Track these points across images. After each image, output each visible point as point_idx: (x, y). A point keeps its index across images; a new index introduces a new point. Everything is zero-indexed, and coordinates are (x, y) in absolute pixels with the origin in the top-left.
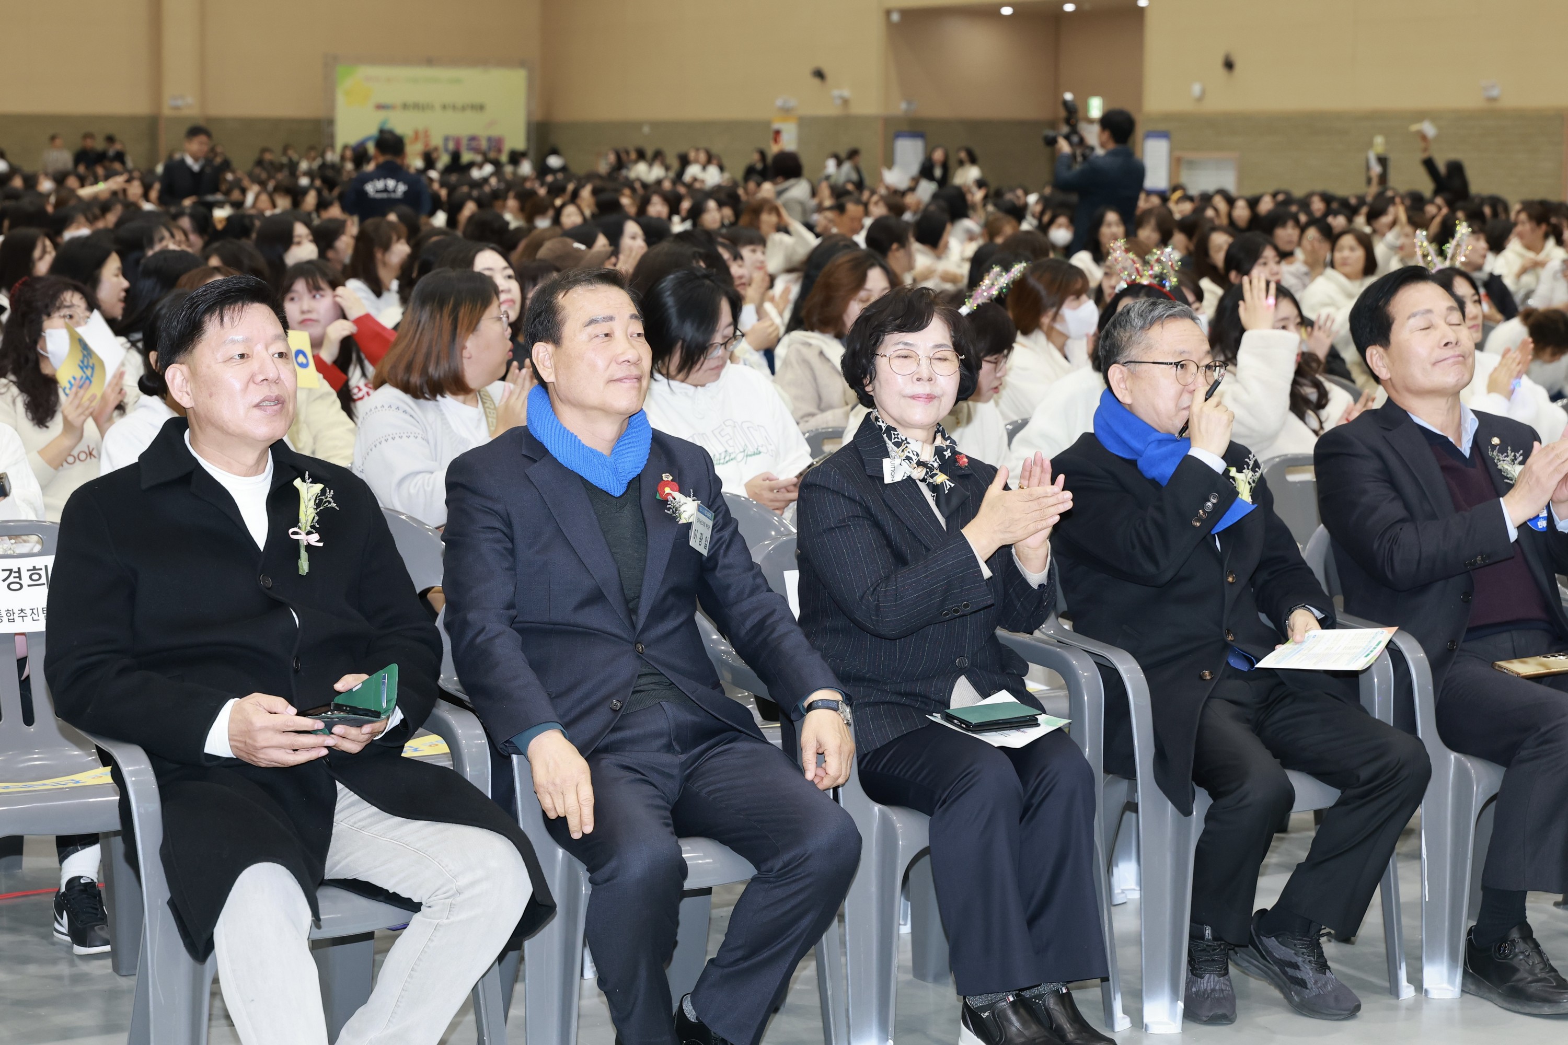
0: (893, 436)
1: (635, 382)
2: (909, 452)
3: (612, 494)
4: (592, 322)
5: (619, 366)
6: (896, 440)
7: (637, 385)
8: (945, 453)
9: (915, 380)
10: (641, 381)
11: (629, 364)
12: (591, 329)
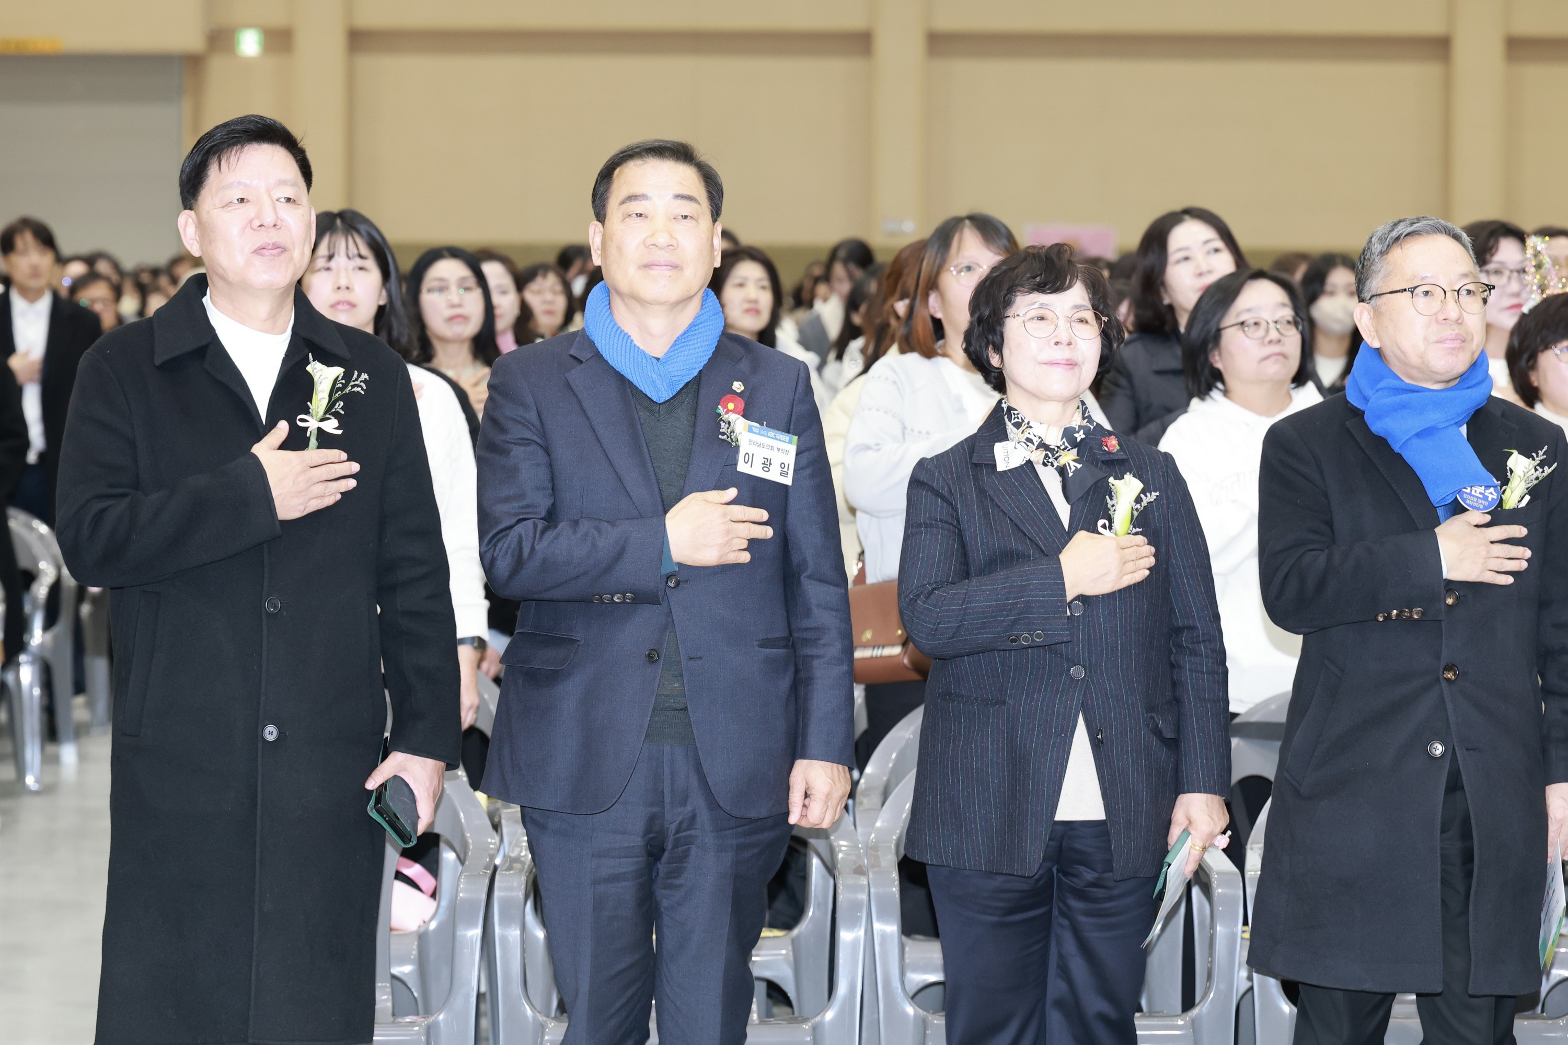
1: (667, 270)
2: (1029, 433)
4: (627, 200)
7: (668, 273)
8: (1076, 435)
9: (1053, 344)
11: (657, 248)
12: (624, 208)
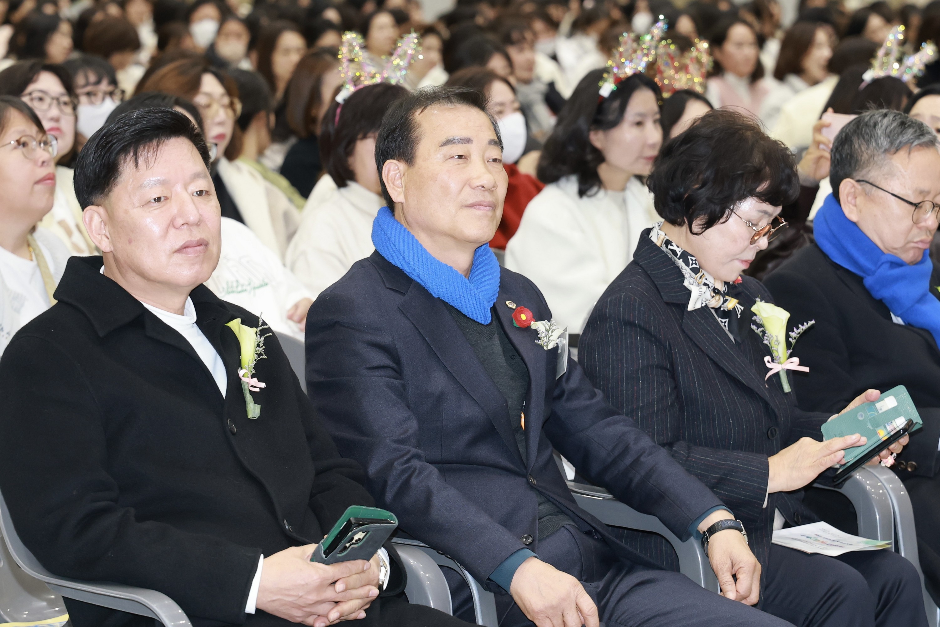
0: (691, 262)
1: (489, 210)
2: (705, 279)
3: (480, 322)
4: (449, 142)
5: (473, 191)
6: (694, 266)
7: (490, 214)
10: (495, 210)
11: (483, 189)
12: (448, 150)
